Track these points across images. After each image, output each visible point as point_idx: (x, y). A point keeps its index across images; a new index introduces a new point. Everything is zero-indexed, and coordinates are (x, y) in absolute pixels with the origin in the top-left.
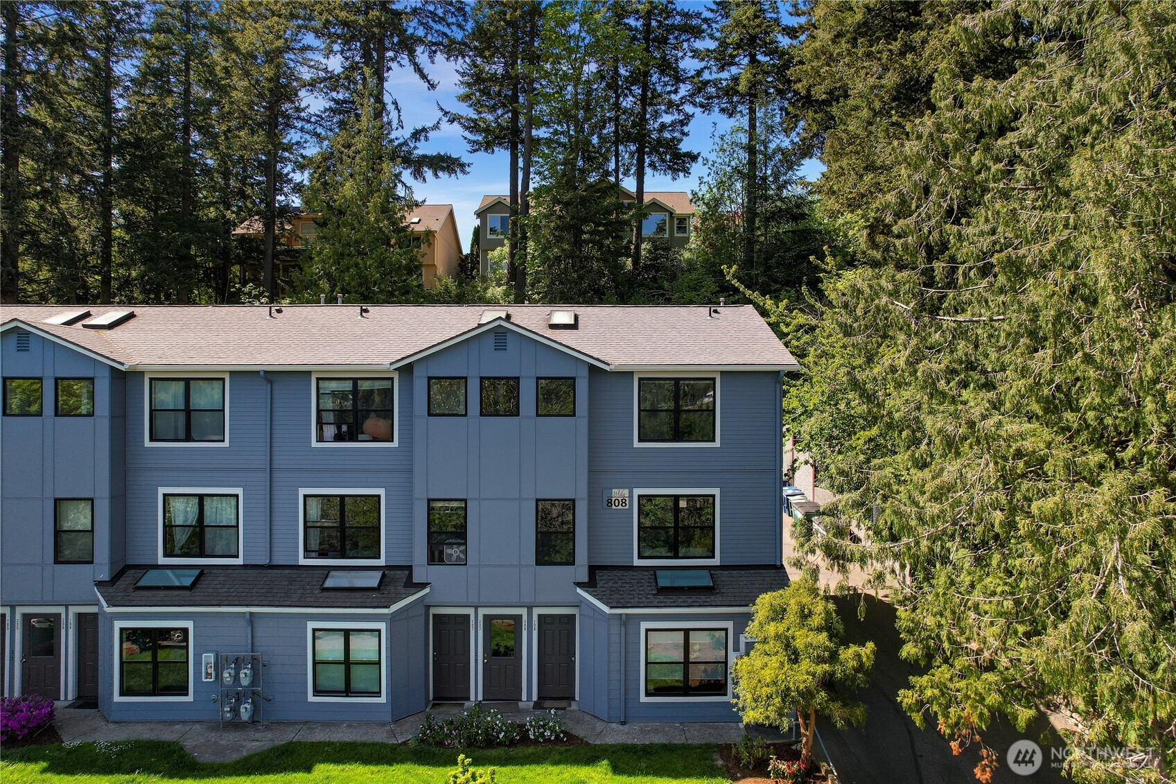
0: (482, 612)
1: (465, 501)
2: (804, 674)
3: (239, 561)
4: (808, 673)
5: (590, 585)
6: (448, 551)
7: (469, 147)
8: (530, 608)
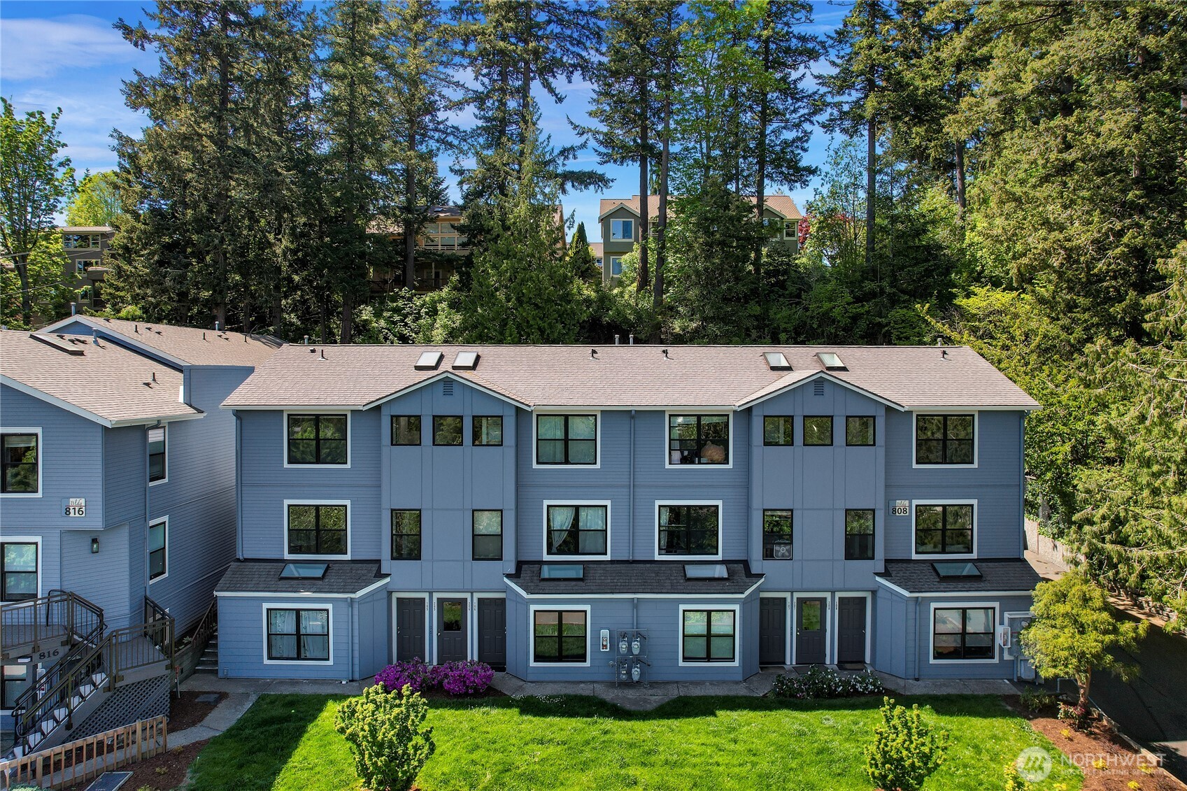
0: (796, 595)
1: (792, 510)
2: (1091, 643)
3: (608, 557)
4: (1096, 641)
5: (886, 574)
6: (776, 548)
7: (598, 159)
8: (833, 593)
